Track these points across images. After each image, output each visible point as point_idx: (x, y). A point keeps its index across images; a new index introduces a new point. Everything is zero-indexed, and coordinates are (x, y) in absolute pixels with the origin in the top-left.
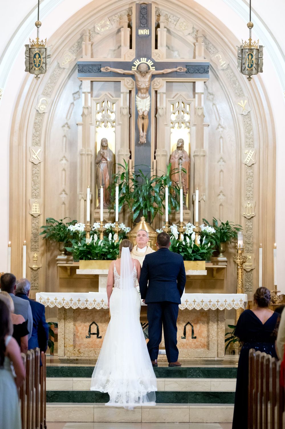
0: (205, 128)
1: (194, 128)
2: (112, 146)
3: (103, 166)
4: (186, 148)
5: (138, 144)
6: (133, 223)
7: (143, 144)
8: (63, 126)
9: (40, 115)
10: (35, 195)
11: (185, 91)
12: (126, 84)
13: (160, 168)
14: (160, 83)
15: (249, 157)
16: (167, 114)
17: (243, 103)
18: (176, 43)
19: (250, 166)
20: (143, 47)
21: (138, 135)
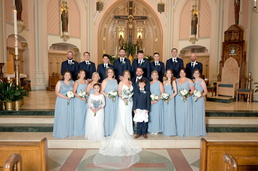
0: (146, 33)
1: (143, 33)
2: (123, 37)
3: (121, 42)
4: (141, 38)
5: (129, 36)
7: (131, 36)
8: (111, 32)
9: (105, 29)
10: (104, 49)
11: (141, 23)
12: (127, 21)
13: (135, 42)
14: (135, 21)
15: (156, 40)
16: (137, 29)
17: (155, 27)
18: (139, 12)
19: (157, 42)
20: (131, 12)
21: (129, 34)
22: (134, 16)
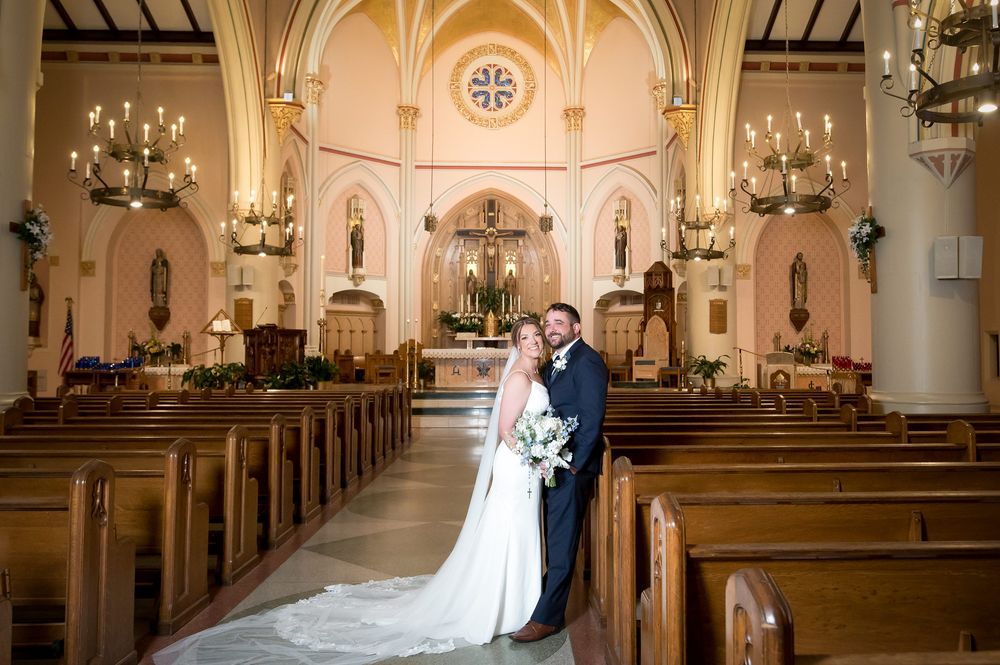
0: (524, 264)
1: (518, 264)
2: (475, 273)
3: (470, 284)
4: (514, 274)
5: (489, 272)
6: (486, 313)
7: (491, 272)
8: (450, 263)
9: (437, 257)
10: (435, 299)
11: (513, 245)
12: (482, 241)
13: (500, 284)
14: (500, 241)
15: (547, 279)
16: (504, 257)
17: (543, 251)
18: (508, 220)
19: (548, 284)
20: (491, 222)
21: (489, 268)
22: (498, 231)
